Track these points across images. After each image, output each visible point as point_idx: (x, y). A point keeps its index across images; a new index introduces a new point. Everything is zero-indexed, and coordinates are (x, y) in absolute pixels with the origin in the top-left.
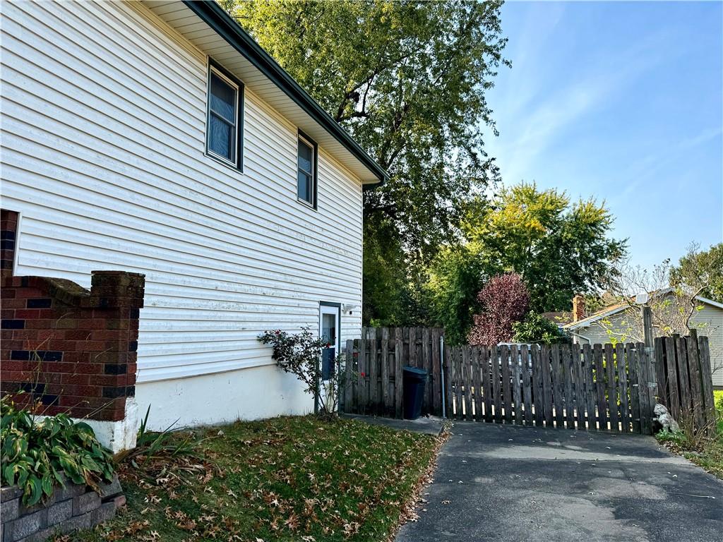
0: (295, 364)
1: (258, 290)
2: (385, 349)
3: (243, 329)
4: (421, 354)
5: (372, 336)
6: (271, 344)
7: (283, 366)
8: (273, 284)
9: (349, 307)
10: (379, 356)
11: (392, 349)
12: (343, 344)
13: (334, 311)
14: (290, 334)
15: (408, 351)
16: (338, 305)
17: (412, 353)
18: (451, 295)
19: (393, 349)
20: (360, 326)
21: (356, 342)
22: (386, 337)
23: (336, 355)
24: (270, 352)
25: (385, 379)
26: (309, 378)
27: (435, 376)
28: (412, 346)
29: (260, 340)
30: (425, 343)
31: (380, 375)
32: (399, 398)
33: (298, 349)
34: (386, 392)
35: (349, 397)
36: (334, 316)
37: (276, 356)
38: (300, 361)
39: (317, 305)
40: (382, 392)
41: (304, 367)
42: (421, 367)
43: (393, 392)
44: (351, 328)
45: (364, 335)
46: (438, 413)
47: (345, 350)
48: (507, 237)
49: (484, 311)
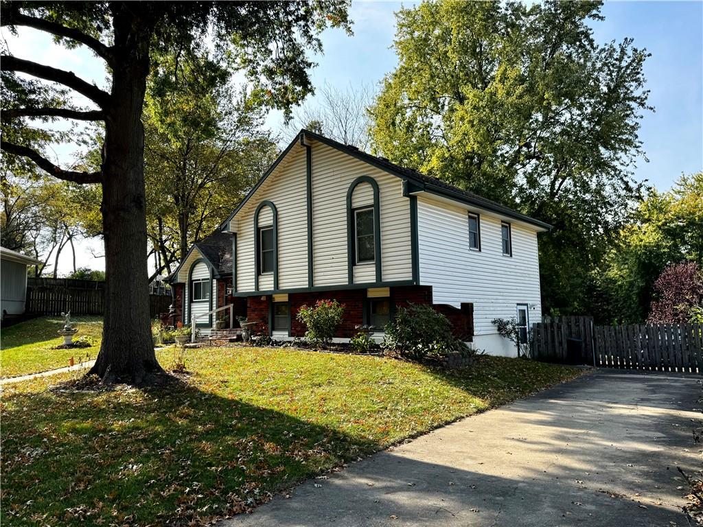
0: (508, 334)
1: (490, 301)
2: (556, 328)
3: (486, 318)
4: (579, 331)
5: (548, 321)
6: (497, 324)
7: (502, 334)
8: (495, 297)
9: (533, 305)
10: (552, 332)
11: (559, 328)
12: (531, 326)
13: (524, 308)
14: (505, 320)
15: (571, 329)
16: (526, 305)
17: (573, 331)
19: (561, 328)
20: (540, 315)
21: (538, 324)
23: (527, 331)
24: (496, 328)
25: (557, 344)
26: (516, 340)
27: (588, 343)
28: (573, 326)
29: (492, 322)
30: (581, 325)
31: (553, 341)
32: (565, 354)
33: (510, 327)
34: (557, 351)
35: (536, 354)
36: (524, 310)
37: (499, 330)
38: (511, 332)
39: (516, 305)
40: (555, 351)
41: (513, 335)
42: (579, 338)
43: (562, 350)
44: (535, 317)
45: (543, 320)
46: (591, 363)
47: (532, 329)
48: (688, 226)
49: (662, 298)
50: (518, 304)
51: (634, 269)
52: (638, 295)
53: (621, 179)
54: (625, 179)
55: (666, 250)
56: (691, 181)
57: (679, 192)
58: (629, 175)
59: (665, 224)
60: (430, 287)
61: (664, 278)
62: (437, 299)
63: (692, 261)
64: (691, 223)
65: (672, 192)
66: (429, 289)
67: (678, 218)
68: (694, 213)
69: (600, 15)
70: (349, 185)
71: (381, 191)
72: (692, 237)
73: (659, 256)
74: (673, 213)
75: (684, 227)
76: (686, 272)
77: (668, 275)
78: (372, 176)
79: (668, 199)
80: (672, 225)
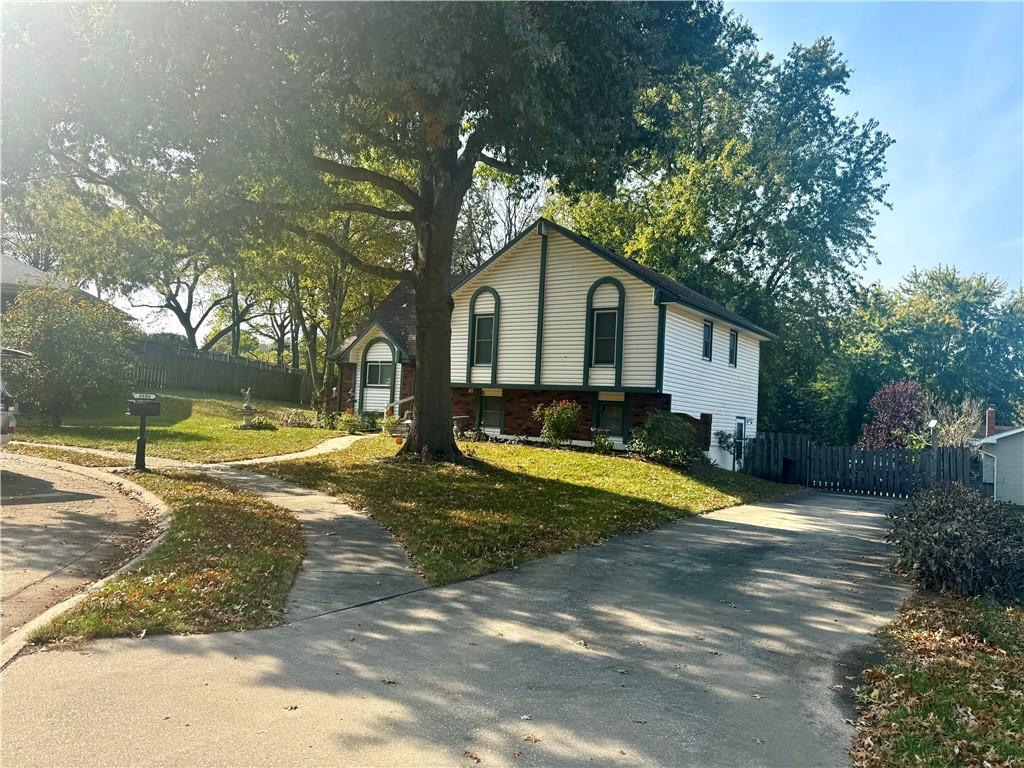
0: (728, 447)
2: (773, 444)
4: (795, 449)
5: (763, 437)
6: (719, 437)
7: (723, 447)
8: (719, 409)
9: (750, 420)
10: (769, 448)
11: (776, 445)
12: (747, 441)
13: (742, 421)
15: (787, 447)
16: (744, 418)
17: (789, 449)
18: (841, 400)
20: (756, 430)
21: (753, 439)
22: (772, 438)
23: (743, 446)
24: (718, 440)
25: (772, 461)
27: (803, 462)
28: (789, 444)
29: (715, 434)
30: (798, 443)
31: (769, 458)
32: (780, 472)
33: (730, 440)
34: (772, 468)
35: (750, 469)
36: (742, 424)
37: (720, 442)
38: (731, 446)
39: (735, 418)
40: (770, 468)
41: (733, 448)
42: (795, 456)
43: (777, 468)
44: (751, 431)
45: (758, 436)
46: (804, 483)
47: (747, 444)
48: (914, 335)
49: (875, 420)
50: (738, 417)
51: (846, 382)
52: (847, 414)
53: (849, 282)
54: (853, 283)
55: (885, 362)
56: (923, 278)
57: (908, 290)
58: (858, 279)
59: (887, 330)
60: (670, 396)
61: (881, 396)
62: (675, 408)
63: (914, 378)
64: (918, 332)
65: (900, 290)
66: (669, 397)
67: (903, 324)
68: (923, 320)
69: (845, 87)
70: (591, 284)
71: (627, 295)
72: (916, 348)
73: (876, 368)
74: (898, 317)
75: (909, 335)
76: (906, 392)
77: (885, 394)
78: (619, 278)
79: (894, 298)
80: (894, 332)
